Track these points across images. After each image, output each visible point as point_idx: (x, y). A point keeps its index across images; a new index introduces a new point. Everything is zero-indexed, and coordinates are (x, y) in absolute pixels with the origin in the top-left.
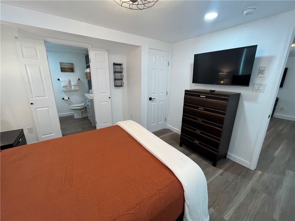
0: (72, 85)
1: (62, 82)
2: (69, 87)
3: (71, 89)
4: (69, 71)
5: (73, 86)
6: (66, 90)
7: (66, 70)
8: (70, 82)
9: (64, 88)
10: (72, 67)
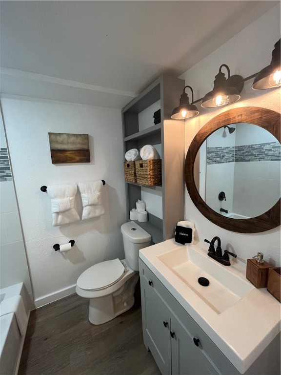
0: (85, 202)
1: (55, 197)
2: (74, 212)
3: (81, 214)
4: (78, 158)
5: (88, 207)
6: (67, 221)
7: (66, 156)
8: (78, 194)
9: (60, 217)
10: (85, 147)
